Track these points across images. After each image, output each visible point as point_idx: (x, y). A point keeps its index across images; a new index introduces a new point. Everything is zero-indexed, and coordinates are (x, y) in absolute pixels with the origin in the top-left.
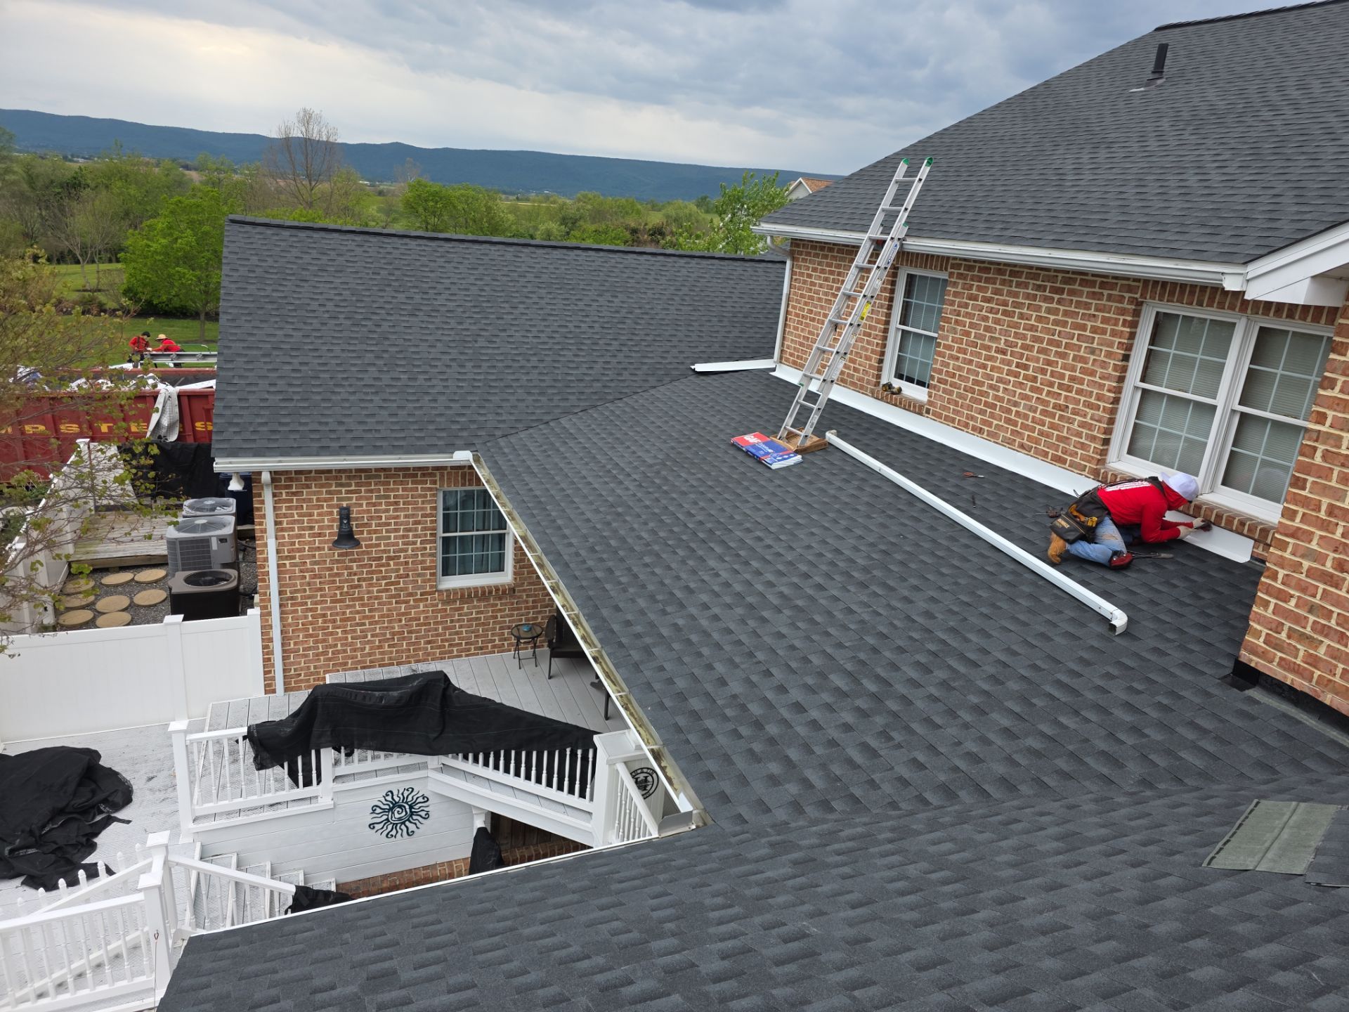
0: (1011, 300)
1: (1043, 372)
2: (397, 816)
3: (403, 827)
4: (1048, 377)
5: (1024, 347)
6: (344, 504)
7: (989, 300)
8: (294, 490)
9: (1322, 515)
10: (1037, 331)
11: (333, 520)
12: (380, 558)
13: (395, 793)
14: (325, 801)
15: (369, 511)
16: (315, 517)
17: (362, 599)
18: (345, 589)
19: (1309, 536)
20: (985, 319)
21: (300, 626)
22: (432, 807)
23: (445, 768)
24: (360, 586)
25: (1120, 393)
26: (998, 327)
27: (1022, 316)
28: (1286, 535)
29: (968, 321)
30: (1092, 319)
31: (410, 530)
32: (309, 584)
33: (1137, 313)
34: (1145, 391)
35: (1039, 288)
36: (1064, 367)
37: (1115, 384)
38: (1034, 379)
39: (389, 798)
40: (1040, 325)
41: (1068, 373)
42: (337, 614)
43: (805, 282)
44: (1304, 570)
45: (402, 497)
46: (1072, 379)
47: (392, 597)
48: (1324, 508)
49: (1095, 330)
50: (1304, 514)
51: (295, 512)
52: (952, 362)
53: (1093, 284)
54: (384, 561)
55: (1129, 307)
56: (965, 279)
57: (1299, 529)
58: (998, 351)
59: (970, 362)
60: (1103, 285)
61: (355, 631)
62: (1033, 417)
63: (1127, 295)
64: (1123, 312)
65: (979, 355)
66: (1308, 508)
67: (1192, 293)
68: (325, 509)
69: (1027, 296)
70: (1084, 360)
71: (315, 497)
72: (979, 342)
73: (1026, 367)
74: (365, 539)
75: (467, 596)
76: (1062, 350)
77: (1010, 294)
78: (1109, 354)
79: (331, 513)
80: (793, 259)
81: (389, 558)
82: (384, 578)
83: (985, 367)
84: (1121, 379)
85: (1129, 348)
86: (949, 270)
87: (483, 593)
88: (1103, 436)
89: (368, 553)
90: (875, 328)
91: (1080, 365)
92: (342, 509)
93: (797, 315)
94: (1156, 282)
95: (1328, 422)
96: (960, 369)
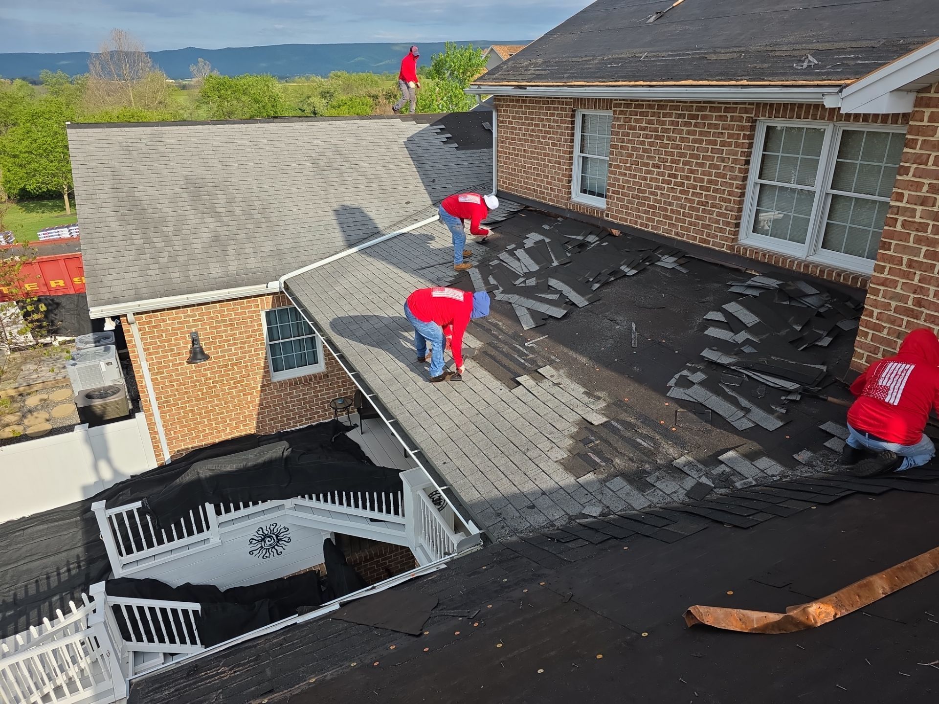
0: (661, 127)
1: (688, 178)
2: (268, 543)
3: (273, 550)
4: (692, 182)
5: (673, 161)
6: (193, 330)
7: (644, 129)
8: (154, 324)
9: (904, 268)
10: (681, 149)
11: (187, 343)
12: (227, 365)
13: (264, 528)
14: (215, 541)
15: (212, 333)
16: (173, 342)
17: (218, 396)
18: (205, 391)
19: (895, 284)
20: (643, 143)
21: (176, 421)
22: (292, 534)
23: (297, 507)
24: (215, 387)
25: (745, 188)
26: (653, 148)
27: (669, 139)
28: (878, 284)
29: (630, 145)
30: (721, 136)
31: (245, 342)
32: (177, 390)
33: (753, 129)
34: (762, 185)
35: (680, 116)
36: (703, 173)
37: (741, 183)
38: (682, 184)
39: (260, 532)
40: (683, 144)
41: (706, 178)
42: (202, 408)
43: (508, 127)
44: (892, 309)
45: (235, 319)
46: (710, 182)
47: (240, 391)
48: (905, 262)
49: (723, 144)
50: (890, 268)
51: (157, 340)
52: (621, 178)
53: (718, 109)
54: (230, 367)
55: (747, 124)
56: (625, 114)
57: (887, 279)
58: (654, 166)
59: (635, 176)
60: (727, 110)
61: (217, 419)
62: (684, 212)
63: (745, 116)
64: (742, 128)
65: (640, 170)
66: (893, 264)
67: (792, 110)
68: (180, 335)
69: (672, 123)
70: (717, 167)
71: (170, 328)
72: (640, 161)
73: (675, 176)
74: (213, 353)
75: (295, 383)
76: (701, 161)
77: (659, 122)
78: (735, 161)
79: (185, 338)
80: (497, 111)
81: (233, 364)
82: (232, 379)
83: (645, 179)
84: (745, 179)
85: (749, 154)
86: (613, 109)
87: (306, 381)
88: (735, 222)
89: (217, 363)
90: (563, 158)
91: (714, 171)
92: (192, 333)
93: (505, 153)
94: (765, 104)
95: (905, 200)
96: (628, 182)
